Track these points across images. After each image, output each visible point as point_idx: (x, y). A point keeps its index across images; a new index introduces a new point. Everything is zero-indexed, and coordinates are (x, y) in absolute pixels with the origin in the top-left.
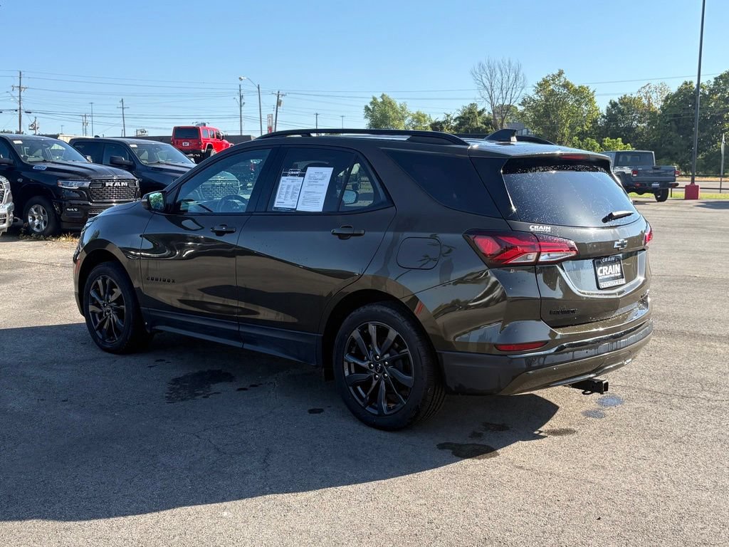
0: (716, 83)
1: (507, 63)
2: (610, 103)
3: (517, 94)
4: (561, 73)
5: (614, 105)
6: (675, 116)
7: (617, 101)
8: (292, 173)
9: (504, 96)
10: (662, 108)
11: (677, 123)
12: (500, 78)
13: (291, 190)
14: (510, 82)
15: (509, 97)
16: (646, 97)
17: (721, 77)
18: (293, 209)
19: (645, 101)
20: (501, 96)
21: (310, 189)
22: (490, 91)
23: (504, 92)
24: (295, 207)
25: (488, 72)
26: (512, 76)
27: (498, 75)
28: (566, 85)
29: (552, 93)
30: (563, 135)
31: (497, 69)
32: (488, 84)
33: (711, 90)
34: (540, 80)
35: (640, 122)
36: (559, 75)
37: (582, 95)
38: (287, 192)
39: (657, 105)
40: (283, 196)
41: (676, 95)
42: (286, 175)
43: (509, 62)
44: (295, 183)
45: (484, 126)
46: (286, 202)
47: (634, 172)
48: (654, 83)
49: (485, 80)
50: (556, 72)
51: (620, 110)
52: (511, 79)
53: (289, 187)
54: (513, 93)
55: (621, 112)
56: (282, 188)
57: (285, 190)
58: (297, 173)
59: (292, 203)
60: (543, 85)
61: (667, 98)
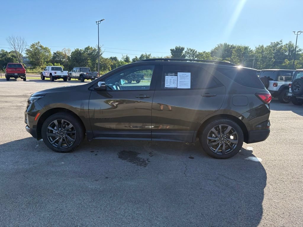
0: (85, 49)
1: (19, 37)
2: (54, 53)
3: (24, 48)
4: (39, 43)
5: (55, 53)
6: (75, 58)
7: (56, 52)
8: (170, 74)
9: (20, 48)
10: (71, 55)
11: (76, 59)
12: (17, 42)
13: (172, 81)
14: (21, 44)
15: (21, 48)
16: (64, 52)
17: (86, 48)
18: (176, 88)
19: (64, 53)
20: (18, 48)
21: (182, 80)
22: (14, 46)
23: (19, 47)
24: (176, 87)
25: (12, 40)
26: (22, 42)
27: (17, 41)
28: (41, 46)
29: (37, 48)
30: (42, 62)
31: (16, 39)
32: (13, 44)
33: (84, 51)
34: (32, 44)
35: (63, 59)
36: (38, 43)
37: (46, 50)
38: (170, 82)
39: (69, 54)
40: (169, 83)
41: (75, 52)
42: (168, 75)
43: (20, 37)
44: (174, 78)
45: (12, 57)
46: (171, 85)
47: (87, 73)
48: (67, 48)
49: (12, 42)
50: (37, 42)
51: (57, 55)
52: (21, 43)
53: (170, 80)
54: (23, 47)
55: (58, 56)
56: (167, 80)
57: (169, 81)
58: (173, 74)
59: (174, 86)
60: (33, 46)
61: (72, 53)
